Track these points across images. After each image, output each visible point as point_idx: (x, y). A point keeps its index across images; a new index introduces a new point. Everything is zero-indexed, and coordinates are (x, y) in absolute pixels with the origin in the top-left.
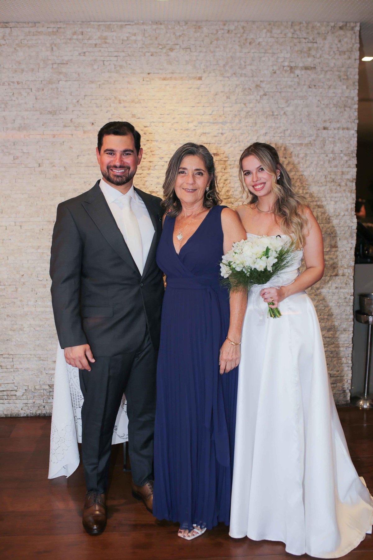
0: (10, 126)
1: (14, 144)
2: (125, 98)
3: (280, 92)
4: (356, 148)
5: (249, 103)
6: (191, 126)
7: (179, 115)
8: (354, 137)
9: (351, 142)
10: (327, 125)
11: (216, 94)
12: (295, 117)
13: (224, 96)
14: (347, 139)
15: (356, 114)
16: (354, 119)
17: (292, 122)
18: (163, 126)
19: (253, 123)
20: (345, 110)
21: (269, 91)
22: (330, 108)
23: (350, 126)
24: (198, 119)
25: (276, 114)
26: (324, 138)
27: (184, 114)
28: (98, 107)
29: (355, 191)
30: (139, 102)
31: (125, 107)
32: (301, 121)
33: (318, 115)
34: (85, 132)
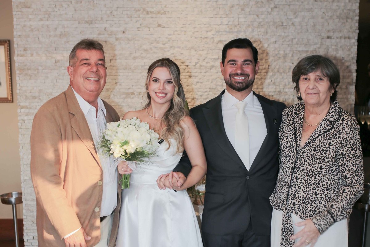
0: (52, 33)
1: (56, 49)
2: (152, 10)
3: (289, 5)
4: (356, 55)
5: (262, 14)
6: (210, 34)
7: (199, 24)
8: (355, 46)
9: (352, 50)
10: (331, 34)
11: (232, 7)
12: (302, 27)
13: (239, 8)
14: (348, 47)
15: (357, 25)
16: (355, 30)
17: (299, 32)
18: (185, 35)
19: (264, 32)
20: (347, 21)
21: (279, 4)
22: (333, 19)
23: (351, 35)
24: (216, 28)
25: (285, 24)
26: (328, 46)
27: (203, 24)
28: (129, 17)
29: (355, 93)
30: (165, 13)
31: (152, 18)
32: (307, 30)
33: (323, 26)
34: (117, 39)
